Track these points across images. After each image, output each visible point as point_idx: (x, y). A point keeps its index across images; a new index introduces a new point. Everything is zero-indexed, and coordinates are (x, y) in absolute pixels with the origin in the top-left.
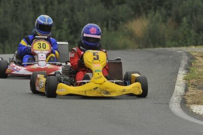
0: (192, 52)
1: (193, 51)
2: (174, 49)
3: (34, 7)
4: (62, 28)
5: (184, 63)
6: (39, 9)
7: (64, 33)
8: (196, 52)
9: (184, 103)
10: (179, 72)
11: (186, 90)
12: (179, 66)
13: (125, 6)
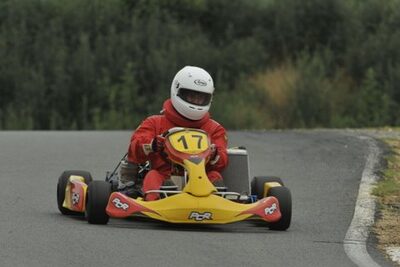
0: (388, 139)
1: (391, 136)
2: (350, 132)
3: (68, 37)
4: (121, 82)
5: (372, 160)
6: (78, 42)
7: (126, 92)
8: (396, 140)
9: (373, 242)
10: (363, 179)
11: (378, 216)
12: (363, 167)
13: (251, 41)
